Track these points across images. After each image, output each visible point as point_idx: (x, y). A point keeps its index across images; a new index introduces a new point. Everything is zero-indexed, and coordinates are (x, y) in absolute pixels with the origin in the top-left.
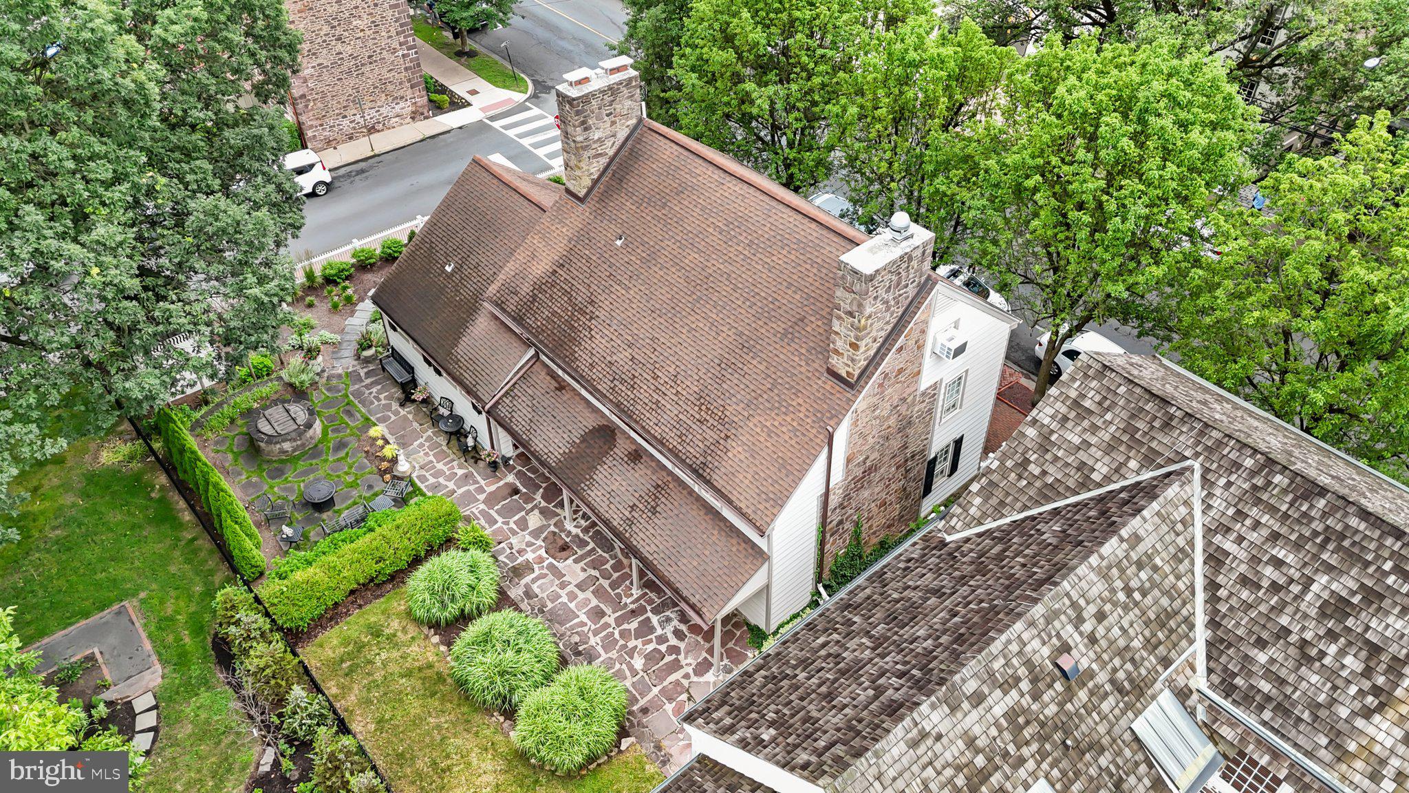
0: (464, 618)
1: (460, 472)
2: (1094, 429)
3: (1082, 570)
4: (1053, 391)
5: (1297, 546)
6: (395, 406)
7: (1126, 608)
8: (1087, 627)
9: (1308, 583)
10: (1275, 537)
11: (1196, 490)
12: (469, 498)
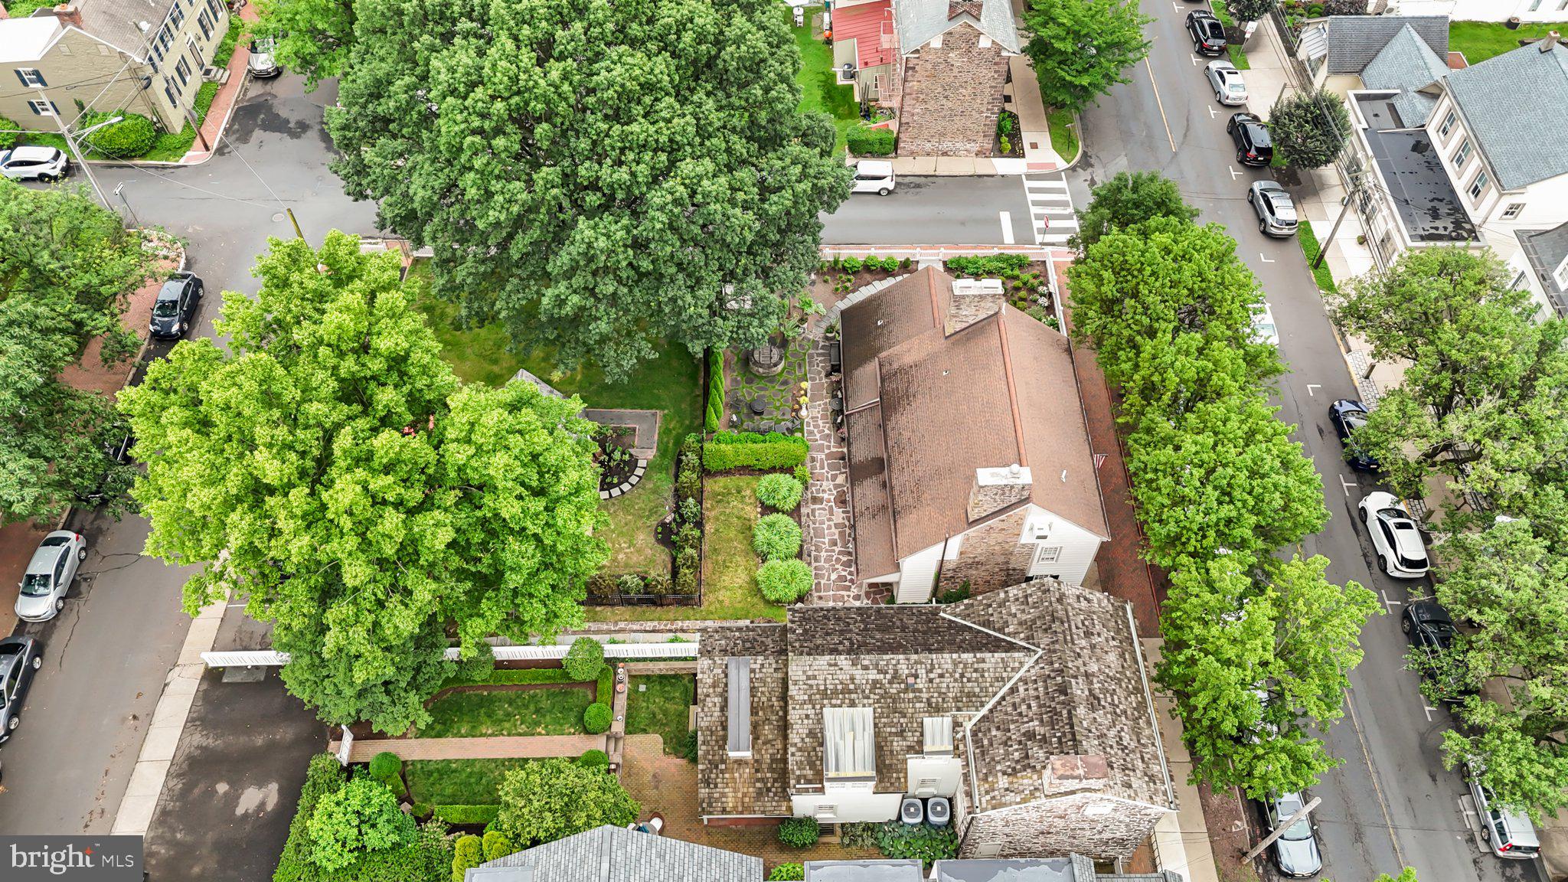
0: (774, 509)
1: (827, 432)
2: (1023, 611)
3: (946, 656)
4: (1024, 585)
5: (1040, 706)
6: (823, 375)
7: (956, 680)
8: (932, 676)
9: (1032, 720)
10: (1038, 697)
11: (1030, 661)
12: (821, 449)
